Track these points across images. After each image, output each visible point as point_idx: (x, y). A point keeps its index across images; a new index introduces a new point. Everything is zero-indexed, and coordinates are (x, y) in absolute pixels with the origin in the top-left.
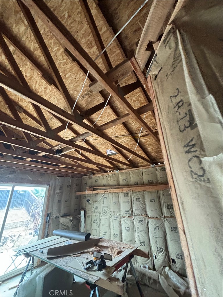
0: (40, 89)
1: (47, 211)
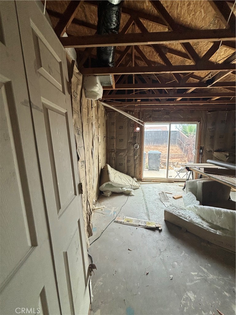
1: (200, 145)
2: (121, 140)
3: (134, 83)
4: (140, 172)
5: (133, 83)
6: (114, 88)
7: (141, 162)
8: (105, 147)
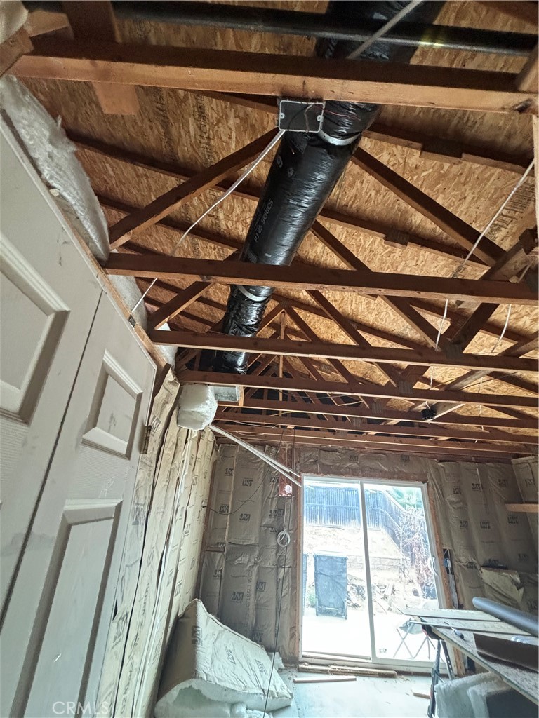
0: (360, 308)
1: (441, 544)
2: (245, 518)
3: (281, 399)
4: (294, 627)
5: (279, 400)
6: (241, 405)
7: (295, 589)
8: (199, 538)
